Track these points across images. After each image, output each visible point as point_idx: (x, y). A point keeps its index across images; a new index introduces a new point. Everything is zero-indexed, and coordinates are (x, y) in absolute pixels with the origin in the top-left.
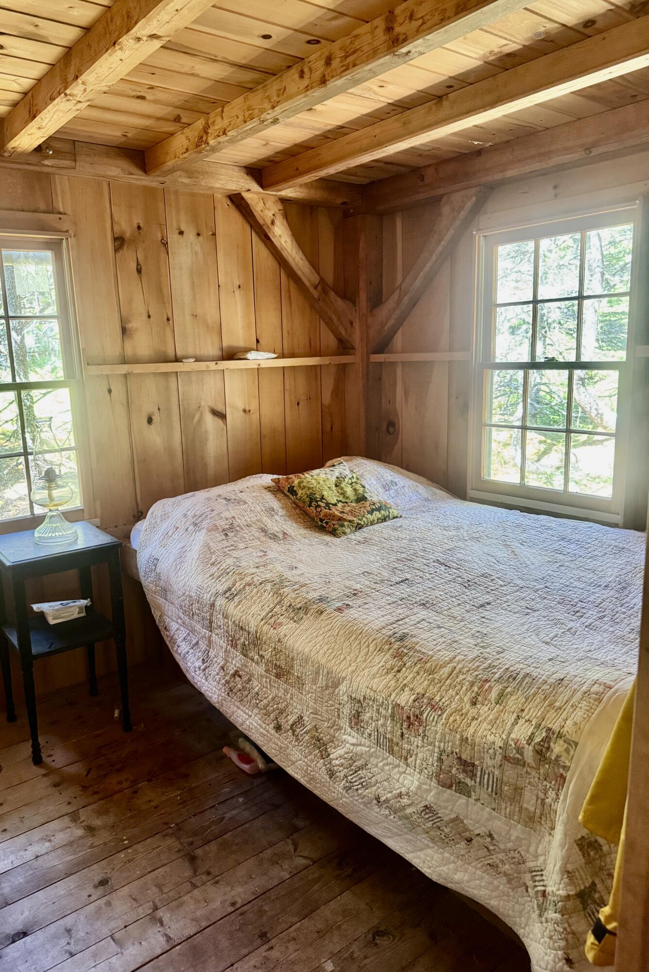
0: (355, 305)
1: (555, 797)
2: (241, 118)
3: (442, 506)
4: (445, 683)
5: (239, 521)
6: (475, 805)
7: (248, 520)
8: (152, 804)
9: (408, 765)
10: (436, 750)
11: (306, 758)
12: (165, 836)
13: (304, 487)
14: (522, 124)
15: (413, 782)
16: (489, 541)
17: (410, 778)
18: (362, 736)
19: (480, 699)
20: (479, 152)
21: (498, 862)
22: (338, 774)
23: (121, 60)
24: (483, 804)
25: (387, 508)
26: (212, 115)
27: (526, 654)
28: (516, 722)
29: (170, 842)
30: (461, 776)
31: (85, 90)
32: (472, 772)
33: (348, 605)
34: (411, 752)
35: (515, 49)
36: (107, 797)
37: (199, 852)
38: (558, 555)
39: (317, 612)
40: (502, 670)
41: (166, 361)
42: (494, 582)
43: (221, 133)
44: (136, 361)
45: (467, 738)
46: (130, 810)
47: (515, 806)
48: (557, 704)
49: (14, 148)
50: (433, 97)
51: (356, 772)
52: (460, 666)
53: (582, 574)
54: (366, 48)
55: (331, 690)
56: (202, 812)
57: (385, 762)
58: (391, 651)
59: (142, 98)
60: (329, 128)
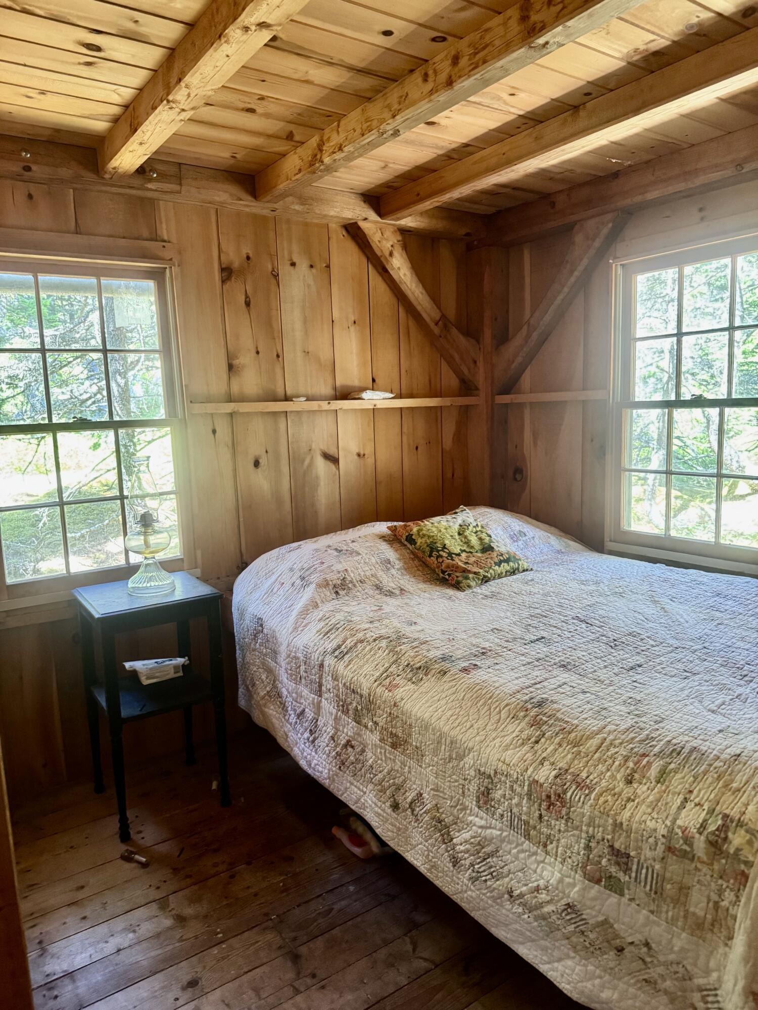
0: (478, 341)
1: (734, 899)
2: (358, 131)
3: (578, 558)
4: (593, 756)
5: (352, 575)
6: (629, 905)
7: (362, 573)
8: (252, 891)
9: (547, 853)
10: (584, 835)
11: (427, 841)
12: (264, 929)
13: (424, 535)
14: (666, 139)
15: (553, 873)
16: (634, 597)
17: (550, 868)
18: (492, 817)
19: (637, 776)
20: (615, 175)
21: (656, 976)
22: (463, 862)
23: (228, 56)
24: (638, 905)
25: (516, 560)
26: (327, 131)
27: (690, 725)
28: (682, 806)
29: (270, 936)
30: (613, 869)
31: (189, 95)
32: (627, 864)
33: (475, 665)
34: (552, 837)
35: (662, 46)
36: (201, 882)
37: (303, 950)
38: (714, 612)
39: (439, 672)
40: (662, 743)
41: (275, 399)
42: (644, 641)
43: (337, 150)
44: (243, 399)
45: (621, 824)
46: (226, 898)
47: (679, 910)
48: (735, 785)
49: (114, 168)
50: (570, 108)
51: (485, 859)
52: (611, 737)
53: (744, 634)
54: (497, 43)
55: (455, 763)
56: (306, 902)
57: (519, 848)
58: (527, 719)
59: (251, 111)
60: (454, 146)
